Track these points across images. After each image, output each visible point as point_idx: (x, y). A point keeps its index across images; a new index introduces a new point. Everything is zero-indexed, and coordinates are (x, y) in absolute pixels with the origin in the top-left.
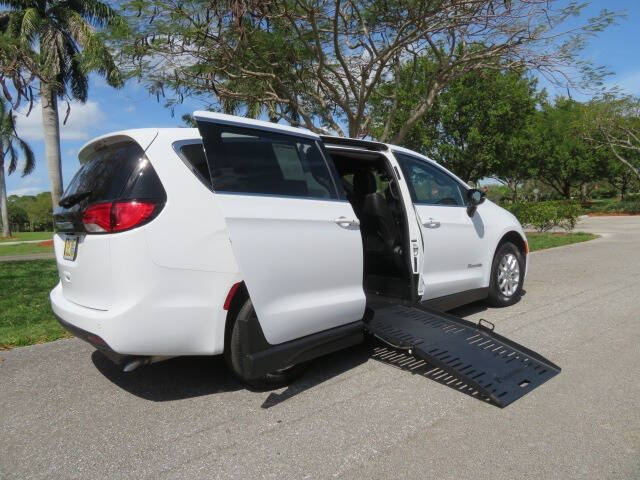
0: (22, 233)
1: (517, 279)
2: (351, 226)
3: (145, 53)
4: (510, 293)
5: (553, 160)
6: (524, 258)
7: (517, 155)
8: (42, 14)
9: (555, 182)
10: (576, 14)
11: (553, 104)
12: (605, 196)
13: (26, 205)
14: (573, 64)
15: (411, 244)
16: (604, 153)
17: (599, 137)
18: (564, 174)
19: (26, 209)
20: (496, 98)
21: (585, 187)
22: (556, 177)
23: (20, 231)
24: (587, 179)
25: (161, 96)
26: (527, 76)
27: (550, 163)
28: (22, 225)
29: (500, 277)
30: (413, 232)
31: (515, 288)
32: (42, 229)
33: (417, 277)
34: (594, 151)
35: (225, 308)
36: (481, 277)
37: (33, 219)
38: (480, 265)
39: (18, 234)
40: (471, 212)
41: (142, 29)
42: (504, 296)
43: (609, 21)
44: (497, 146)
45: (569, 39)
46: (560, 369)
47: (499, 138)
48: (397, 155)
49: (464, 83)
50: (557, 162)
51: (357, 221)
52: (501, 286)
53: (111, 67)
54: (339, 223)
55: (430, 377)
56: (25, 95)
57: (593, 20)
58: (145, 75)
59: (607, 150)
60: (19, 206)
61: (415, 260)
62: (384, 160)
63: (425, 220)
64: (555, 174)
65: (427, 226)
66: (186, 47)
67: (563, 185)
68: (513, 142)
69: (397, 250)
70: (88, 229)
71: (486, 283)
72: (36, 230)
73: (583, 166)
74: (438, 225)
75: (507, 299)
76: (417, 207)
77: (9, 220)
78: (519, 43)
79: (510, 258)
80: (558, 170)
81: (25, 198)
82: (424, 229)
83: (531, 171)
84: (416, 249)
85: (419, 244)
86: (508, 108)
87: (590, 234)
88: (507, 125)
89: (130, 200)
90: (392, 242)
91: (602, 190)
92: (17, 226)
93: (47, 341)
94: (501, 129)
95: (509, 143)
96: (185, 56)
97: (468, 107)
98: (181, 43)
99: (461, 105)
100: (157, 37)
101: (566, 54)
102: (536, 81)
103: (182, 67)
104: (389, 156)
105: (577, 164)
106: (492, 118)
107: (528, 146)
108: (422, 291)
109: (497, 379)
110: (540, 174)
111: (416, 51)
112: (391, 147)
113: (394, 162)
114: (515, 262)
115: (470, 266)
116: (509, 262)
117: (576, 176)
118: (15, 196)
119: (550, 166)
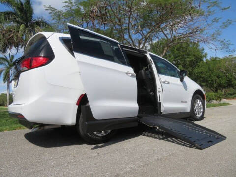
1: (202, 110)
2: (132, 76)
4: (199, 116)
6: (204, 102)
7: (198, 76)
8: (26, 26)
9: (212, 88)
10: (217, 22)
11: (209, 59)
15: (158, 90)
17: (228, 71)
18: (215, 85)
20: (189, 55)
21: (223, 91)
22: (212, 86)
24: (224, 87)
26: (200, 47)
27: (210, 80)
29: (195, 108)
30: (158, 85)
31: (201, 114)
33: (160, 103)
34: (226, 76)
35: (77, 104)
36: (187, 107)
38: (186, 102)
40: (182, 80)
41: (60, 27)
42: (197, 116)
43: (230, 23)
45: (215, 32)
46: (225, 137)
47: (190, 69)
48: (151, 55)
49: (176, 49)
50: (212, 80)
51: (135, 74)
52: (195, 112)
54: (127, 73)
55: (167, 140)
57: (224, 23)
59: (231, 76)
61: (159, 96)
62: (146, 57)
63: (163, 80)
65: (164, 82)
67: (215, 89)
68: (196, 71)
69: (151, 93)
71: (189, 110)
73: (222, 82)
74: (168, 83)
75: (198, 118)
76: (160, 75)
78: (197, 32)
79: (199, 101)
80: (213, 83)
82: (163, 84)
83: (203, 84)
84: (159, 92)
85: (161, 90)
86: (193, 58)
90: (150, 90)
91: (230, 93)
94: (191, 66)
95: (194, 71)
97: (178, 58)
99: (175, 57)
101: (214, 38)
102: (203, 49)
104: (148, 55)
105: (220, 81)
106: (187, 62)
108: (162, 109)
109: (198, 139)
110: (206, 85)
112: (149, 52)
113: (150, 58)
114: (200, 103)
115: (182, 102)
116: (198, 102)
117: (220, 86)
119: (210, 82)
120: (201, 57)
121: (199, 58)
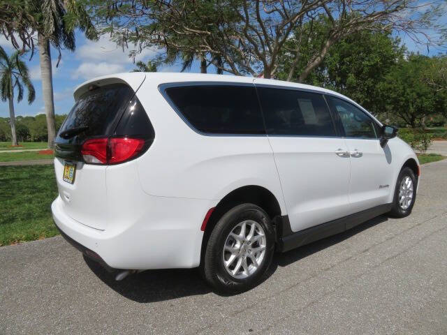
0: (26, 143)
1: (411, 196)
3: (115, 15)
4: (406, 207)
5: (404, 99)
6: (417, 179)
7: (383, 95)
9: (404, 115)
12: (435, 125)
13: (28, 124)
14: (432, 27)
16: (443, 95)
18: (412, 109)
19: (28, 126)
20: (368, 52)
21: (424, 119)
22: (404, 111)
23: (24, 141)
24: (428, 113)
25: (125, 47)
26: (393, 36)
27: (402, 101)
28: (25, 137)
29: (400, 195)
31: (409, 203)
32: (39, 140)
34: (435, 93)
35: (202, 229)
36: (387, 195)
37: (32, 133)
39: (22, 143)
40: (383, 144)
42: (403, 209)
44: (368, 88)
45: (431, 8)
47: (370, 82)
50: (407, 101)
52: (401, 202)
53: (90, 25)
56: (29, 45)
58: (115, 31)
60: (24, 124)
63: (352, 151)
64: (405, 109)
65: (353, 155)
66: (146, 11)
67: (410, 117)
68: (380, 85)
70: (86, 159)
71: (390, 200)
72: (35, 141)
73: (426, 104)
74: (361, 155)
75: (404, 212)
77: (17, 133)
78: (396, 11)
80: (408, 106)
81: (27, 118)
83: (388, 107)
86: (378, 60)
87: (440, 155)
88: (376, 73)
89: (122, 136)
91: (435, 120)
92: (22, 138)
93: (47, 237)
94: (371, 75)
95: (377, 86)
96: (145, 17)
97: (348, 59)
98: (141, 8)
99: (342, 57)
100: (124, 4)
102: (400, 41)
103: (141, 26)
105: (422, 102)
106: (366, 68)
107: (390, 89)
110: (394, 109)
111: (313, 16)
114: (410, 182)
115: (381, 187)
116: (406, 182)
117: (421, 111)
118: (21, 117)
119: (402, 103)
120: (393, 57)
121: (389, 59)
